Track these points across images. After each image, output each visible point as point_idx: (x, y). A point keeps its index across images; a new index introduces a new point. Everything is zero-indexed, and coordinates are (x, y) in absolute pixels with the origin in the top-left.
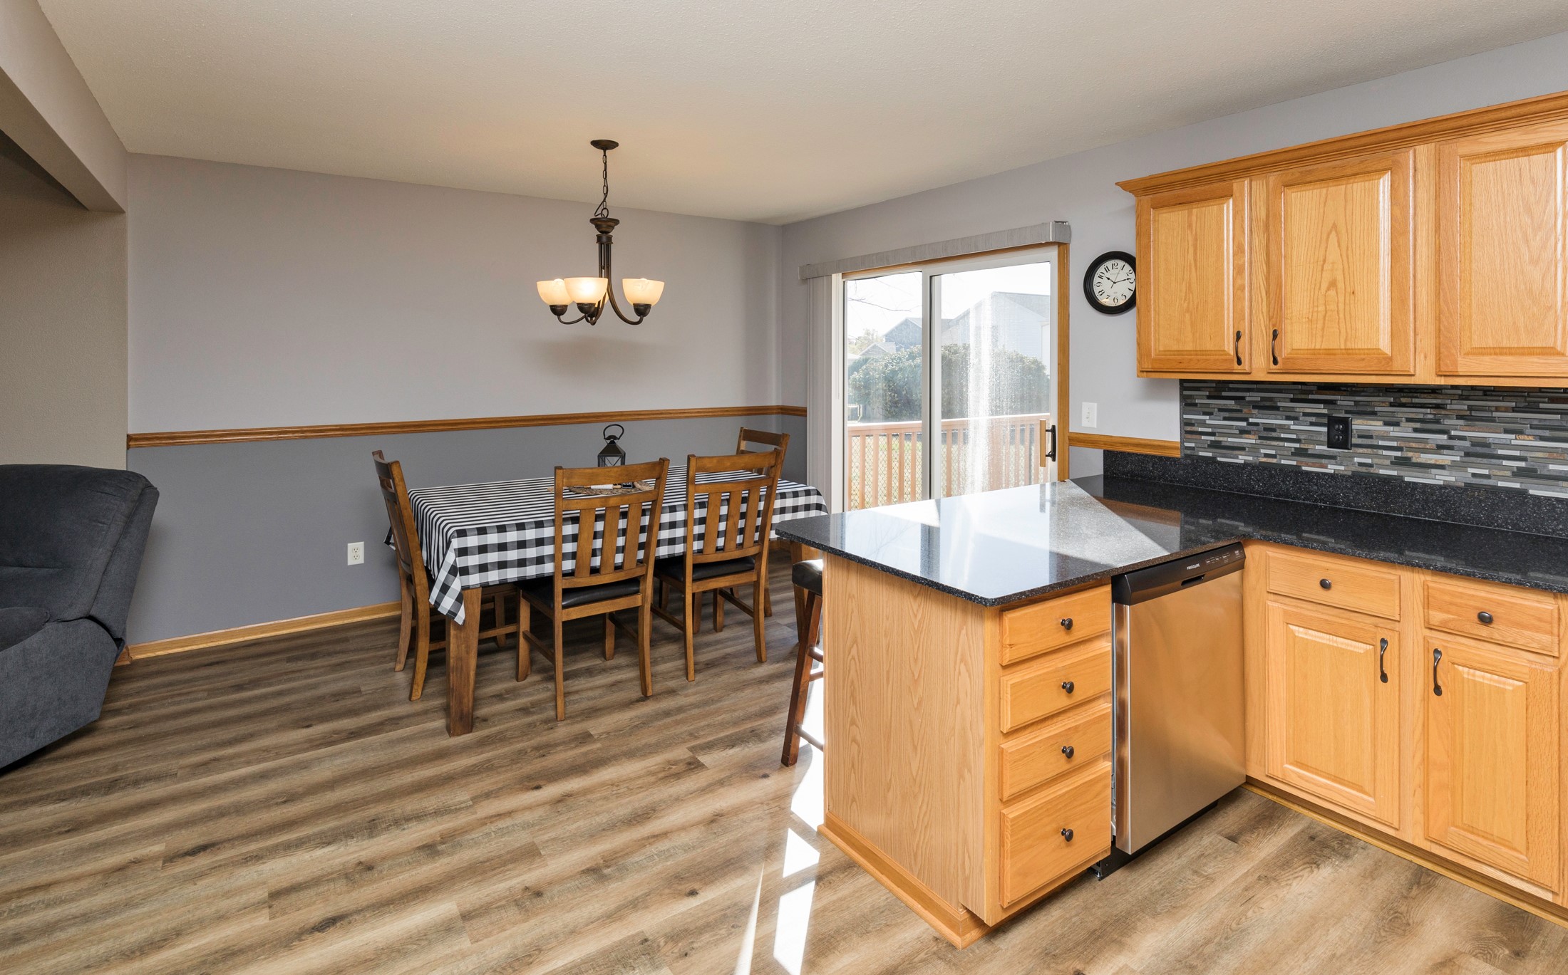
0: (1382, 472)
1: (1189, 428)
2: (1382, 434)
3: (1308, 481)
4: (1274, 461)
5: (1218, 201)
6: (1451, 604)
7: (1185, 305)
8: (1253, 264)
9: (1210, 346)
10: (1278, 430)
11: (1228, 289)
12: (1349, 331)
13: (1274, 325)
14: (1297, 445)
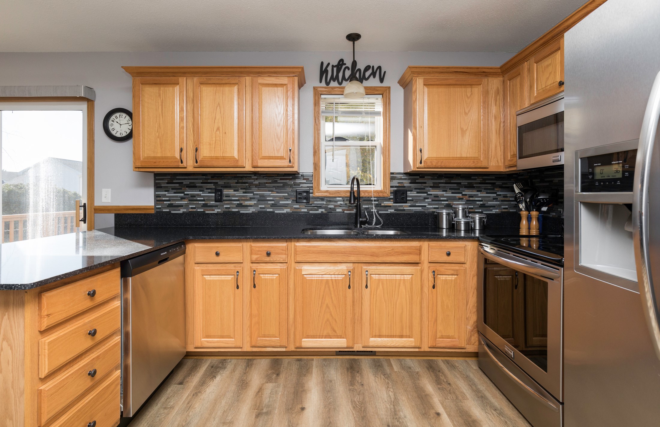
0: (233, 210)
1: (158, 199)
2: (233, 195)
3: (208, 217)
4: (195, 210)
5: (172, 85)
6: (259, 251)
7: (157, 134)
8: (188, 118)
9: (169, 155)
10: (196, 196)
11: (177, 128)
12: (224, 149)
13: (196, 146)
14: (204, 202)
